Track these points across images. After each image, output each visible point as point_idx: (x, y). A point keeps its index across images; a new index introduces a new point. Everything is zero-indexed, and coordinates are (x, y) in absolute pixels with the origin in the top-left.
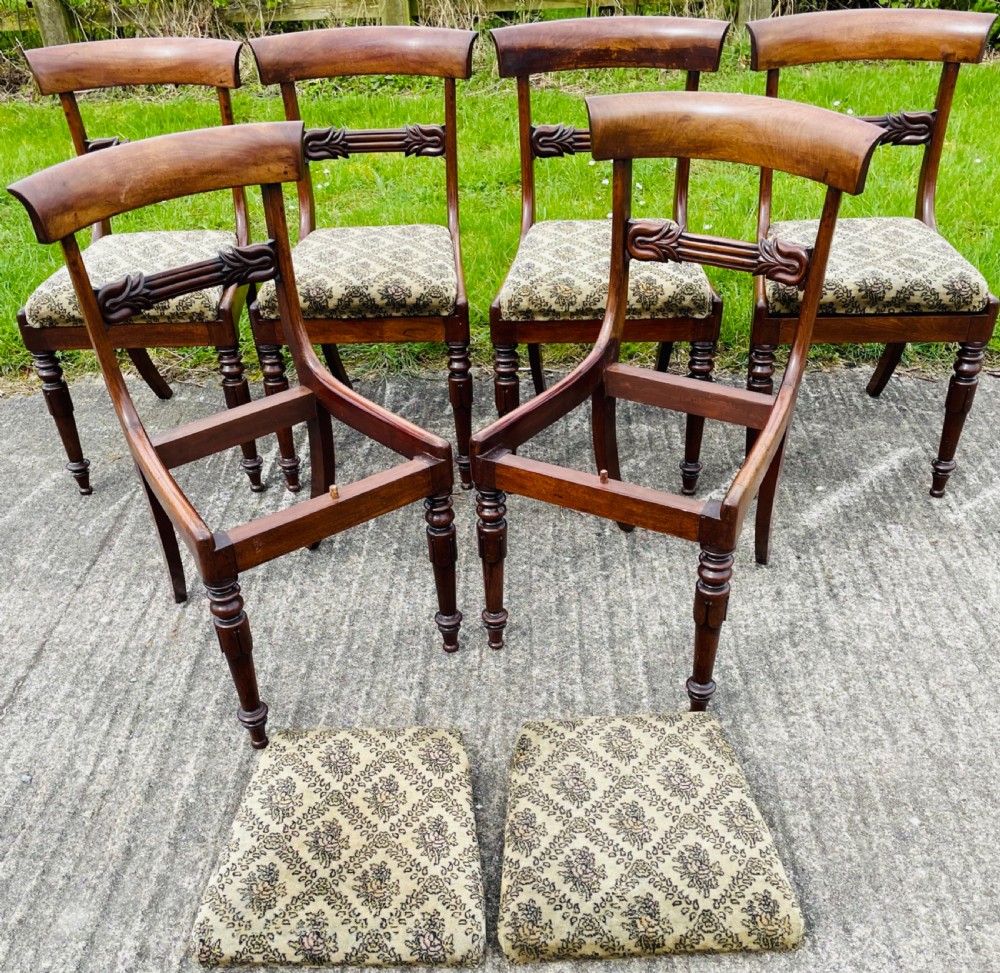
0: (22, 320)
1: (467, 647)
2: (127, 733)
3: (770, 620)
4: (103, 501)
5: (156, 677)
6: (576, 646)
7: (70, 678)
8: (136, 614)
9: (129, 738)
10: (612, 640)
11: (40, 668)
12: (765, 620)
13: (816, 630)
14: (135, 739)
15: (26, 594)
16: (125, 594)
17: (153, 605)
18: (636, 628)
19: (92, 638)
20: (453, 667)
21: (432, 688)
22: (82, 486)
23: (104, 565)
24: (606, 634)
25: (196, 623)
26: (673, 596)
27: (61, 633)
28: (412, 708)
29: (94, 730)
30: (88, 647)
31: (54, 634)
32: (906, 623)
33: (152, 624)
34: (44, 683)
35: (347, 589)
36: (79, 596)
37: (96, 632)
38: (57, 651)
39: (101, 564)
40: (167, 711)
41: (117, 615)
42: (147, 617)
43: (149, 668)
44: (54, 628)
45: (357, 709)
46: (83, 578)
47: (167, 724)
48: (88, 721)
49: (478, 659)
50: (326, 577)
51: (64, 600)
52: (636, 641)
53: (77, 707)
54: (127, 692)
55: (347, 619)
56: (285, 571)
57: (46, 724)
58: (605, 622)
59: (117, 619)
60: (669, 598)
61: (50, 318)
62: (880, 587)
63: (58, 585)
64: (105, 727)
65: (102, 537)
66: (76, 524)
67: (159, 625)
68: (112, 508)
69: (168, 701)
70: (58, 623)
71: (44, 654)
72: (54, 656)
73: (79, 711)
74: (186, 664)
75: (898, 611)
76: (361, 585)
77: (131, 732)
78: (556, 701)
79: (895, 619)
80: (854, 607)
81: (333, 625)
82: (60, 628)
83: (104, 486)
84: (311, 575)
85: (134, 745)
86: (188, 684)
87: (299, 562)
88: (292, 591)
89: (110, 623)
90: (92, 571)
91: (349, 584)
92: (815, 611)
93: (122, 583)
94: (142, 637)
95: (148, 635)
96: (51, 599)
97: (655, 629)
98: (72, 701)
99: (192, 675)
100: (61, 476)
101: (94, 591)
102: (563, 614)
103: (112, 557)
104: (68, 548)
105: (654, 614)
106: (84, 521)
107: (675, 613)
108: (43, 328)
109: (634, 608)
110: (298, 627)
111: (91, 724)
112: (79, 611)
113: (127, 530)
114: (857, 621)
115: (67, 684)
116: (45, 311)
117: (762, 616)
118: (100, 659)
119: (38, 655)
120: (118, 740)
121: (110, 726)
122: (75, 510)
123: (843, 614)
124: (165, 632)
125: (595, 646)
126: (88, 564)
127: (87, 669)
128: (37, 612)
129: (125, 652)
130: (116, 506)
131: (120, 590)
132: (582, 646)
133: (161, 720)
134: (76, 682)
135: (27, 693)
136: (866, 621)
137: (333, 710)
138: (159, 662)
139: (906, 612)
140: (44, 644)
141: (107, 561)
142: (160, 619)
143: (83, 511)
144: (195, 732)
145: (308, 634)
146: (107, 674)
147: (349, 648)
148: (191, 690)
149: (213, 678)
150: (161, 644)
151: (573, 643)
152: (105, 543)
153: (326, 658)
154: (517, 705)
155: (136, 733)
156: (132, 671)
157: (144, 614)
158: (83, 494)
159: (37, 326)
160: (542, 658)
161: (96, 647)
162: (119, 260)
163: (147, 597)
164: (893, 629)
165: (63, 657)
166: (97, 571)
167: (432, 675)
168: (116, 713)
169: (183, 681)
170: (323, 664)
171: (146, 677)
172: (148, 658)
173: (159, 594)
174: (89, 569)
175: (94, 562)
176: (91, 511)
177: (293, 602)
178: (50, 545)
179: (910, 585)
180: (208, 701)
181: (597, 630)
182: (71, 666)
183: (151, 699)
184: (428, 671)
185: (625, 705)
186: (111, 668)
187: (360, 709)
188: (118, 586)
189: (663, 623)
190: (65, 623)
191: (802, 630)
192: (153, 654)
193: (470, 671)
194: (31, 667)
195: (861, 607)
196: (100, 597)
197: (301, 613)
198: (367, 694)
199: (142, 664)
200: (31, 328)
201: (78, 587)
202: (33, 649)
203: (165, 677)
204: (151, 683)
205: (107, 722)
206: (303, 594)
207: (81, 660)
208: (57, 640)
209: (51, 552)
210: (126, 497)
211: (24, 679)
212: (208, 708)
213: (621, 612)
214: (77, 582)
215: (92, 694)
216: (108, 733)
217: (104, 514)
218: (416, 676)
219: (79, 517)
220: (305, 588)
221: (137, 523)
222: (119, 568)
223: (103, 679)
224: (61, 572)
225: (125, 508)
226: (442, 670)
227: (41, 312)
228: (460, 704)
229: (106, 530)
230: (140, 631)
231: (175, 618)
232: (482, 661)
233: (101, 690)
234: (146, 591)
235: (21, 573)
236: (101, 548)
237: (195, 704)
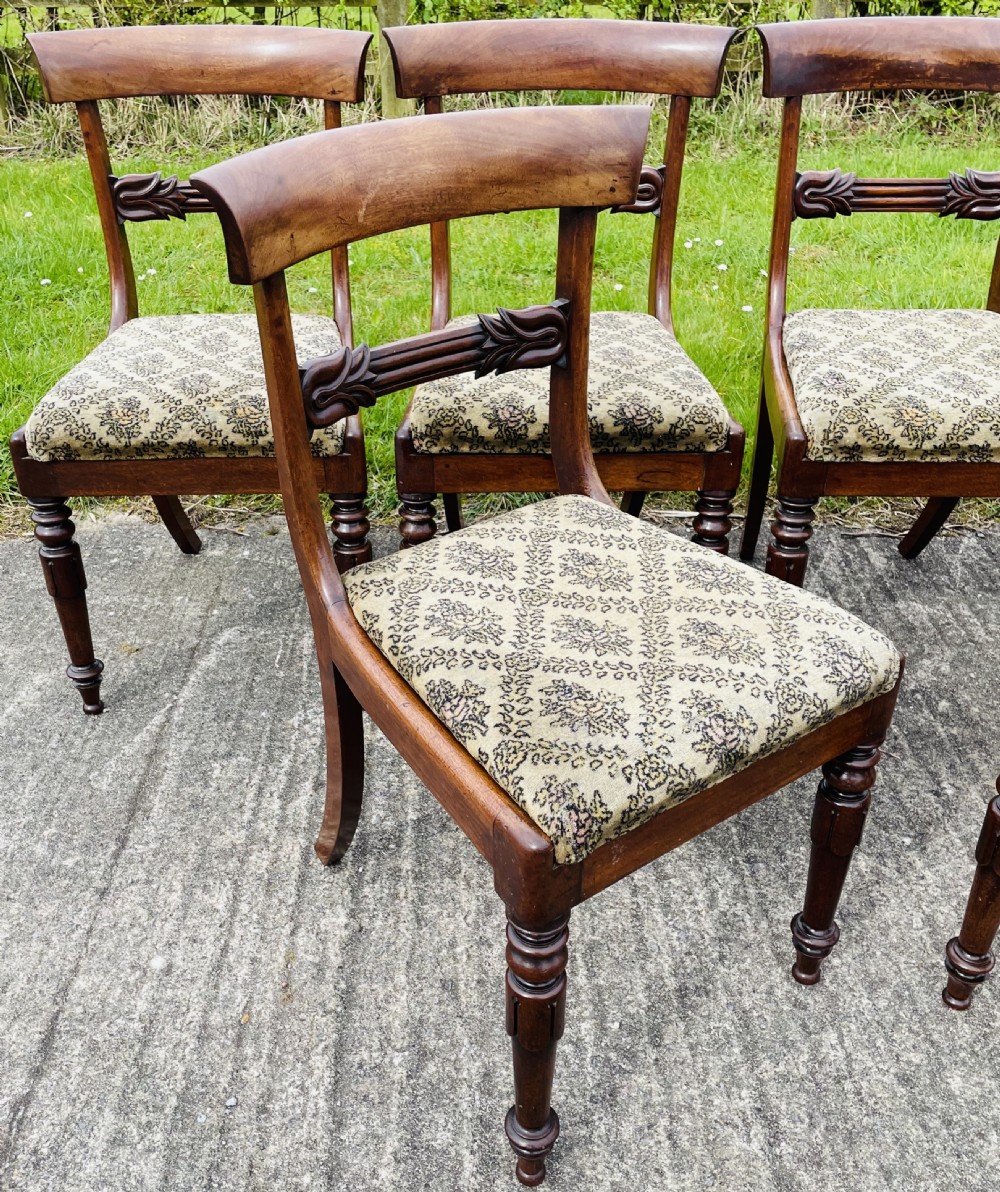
0: (18, 449)
4: (121, 725)
5: (270, 1094)
7: (113, 1098)
8: (211, 950)
11: (54, 1074)
15: (14, 908)
16: (185, 907)
17: (238, 932)
19: (142, 1006)
22: (88, 701)
23: (141, 848)
25: (320, 968)
27: (83, 994)
30: (137, 1026)
31: (72, 996)
33: (243, 972)
34: (67, 1111)
36: (106, 912)
37: (146, 990)
38: (82, 1034)
39: (135, 848)
41: (179, 954)
42: (231, 958)
43: (253, 1072)
44: (69, 982)
46: (108, 875)
54: (221, 1131)
59: (178, 961)
61: (67, 447)
63: (67, 890)
65: (131, 792)
66: (83, 768)
67: (254, 972)
68: (137, 739)
70: (75, 971)
71: (59, 1043)
72: (77, 1046)
74: (320, 1062)
82: (81, 983)
83: (120, 697)
86: (332, 1112)
89: (168, 970)
90: (121, 861)
93: (178, 886)
94: (229, 1000)
95: (240, 997)
99: (336, 1091)
100: (50, 681)
101: (129, 903)
103: (151, 831)
106: (96, 762)
108: (53, 462)
112: (110, 944)
113: (169, 780)
115: (109, 1116)
116: (59, 435)
118: (162, 1053)
119: (47, 1045)
122: (78, 742)
124: (270, 991)
126: (113, 848)
127: (141, 1076)
129: (204, 1034)
130: (143, 735)
131: (175, 899)
134: (124, 1110)
135: (35, 1136)
138: (270, 1059)
140: (56, 1018)
141: (145, 837)
143: (93, 743)
146: (179, 1087)
148: (340, 1125)
149: (374, 1096)
150: (266, 1016)
152: (136, 806)
156: (224, 1082)
157: (225, 950)
158: (88, 713)
159: (45, 458)
161: (150, 1023)
162: (169, 356)
163: (225, 915)
166: (130, 861)
169: (322, 1103)
171: (253, 1096)
172: (249, 1051)
173: (244, 908)
174: (116, 855)
175: (122, 842)
176: (106, 745)
180: (380, 1156)
182: (111, 1071)
183: (271, 1149)
186: (186, 1074)
188: (171, 891)
190: (88, 971)
192: (256, 1039)
194: (37, 1073)
196: (142, 914)
199: (240, 1063)
200: (33, 462)
201: (103, 893)
202: (36, 1031)
203: (287, 1097)
204: (263, 1109)
207: (129, 1055)
208: (79, 1010)
209: (48, 823)
210: (158, 719)
211: (26, 1100)
212: (384, 1173)
214: (100, 884)
217: (127, 750)
219: (87, 756)
221: (184, 766)
222: (166, 855)
225: (159, 738)
227: (53, 437)
229: (135, 780)
230: (225, 988)
231: (281, 960)
234: (220, 899)
236: (131, 816)
237: (357, 1163)
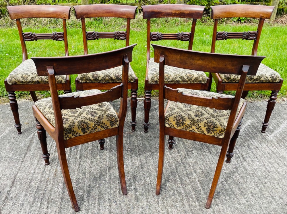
1: (145, 177)
2: (46, 207)
3: (230, 167)
4: (25, 136)
5: (52, 189)
6: (177, 176)
7: (25, 190)
8: (42, 169)
9: (47, 209)
10: (187, 174)
11: (14, 187)
12: (228, 167)
13: (244, 170)
14: (49, 209)
15: (6, 164)
16: (37, 163)
18: (193, 170)
19: (30, 177)
20: (143, 183)
21: (138, 190)
22: (19, 132)
23: (29, 155)
24: (185, 172)
25: (61, 172)
26: (201, 161)
27: (19, 176)
28: (134, 196)
29: (36, 207)
30: (29, 180)
31: (17, 177)
32: (267, 168)
33: (48, 172)
34: (17, 192)
35: (105, 161)
36: (23, 164)
37: (30, 175)
40: (58, 199)
42: (46, 171)
43: (49, 186)
44: (17, 175)
45: (117, 197)
47: (59, 204)
48: (33, 204)
49: (150, 181)
50: (98, 157)
51: (19, 165)
52: (194, 174)
53: (29, 199)
54: (43, 194)
55: (107, 169)
56: (85, 155)
57: (19, 205)
58: (183, 169)
59: (36, 171)
60: (200, 162)
62: (257, 158)
63: (16, 161)
64: (39, 205)
66: (18, 143)
67: (50, 173)
68: (28, 138)
69: (57, 196)
70: (18, 173)
71: (15, 183)
72: (18, 183)
73: (30, 201)
74: (61, 185)
75: (264, 164)
76: (109, 159)
77: (48, 207)
78: (176, 192)
79: (264, 167)
80: (252, 163)
81: (103, 171)
82: (19, 175)
83: (25, 132)
84: (94, 157)
85: (49, 211)
86: (63, 191)
87: (89, 153)
88: (89, 162)
89: (34, 172)
90: (26, 157)
91: (106, 159)
92: (241, 165)
93: (36, 160)
94: (45, 177)
95: (47, 176)
96: (14, 166)
97: (198, 171)
98: (27, 197)
101: (27, 163)
102: (171, 167)
103: (31, 152)
104: (17, 150)
105: (197, 167)
106: (20, 142)
107: (203, 166)
109: (191, 165)
110: (93, 173)
111: (34, 204)
112: (24, 169)
113: (34, 144)
114: (254, 167)
115: (24, 192)
117: (227, 166)
118: (33, 184)
119: (13, 183)
120: (44, 209)
121: (41, 205)
122: (17, 139)
123: (249, 165)
124: (52, 175)
125: (183, 176)
126: (24, 155)
127: (30, 187)
128: (10, 170)
129: (41, 181)
131: (36, 162)
132: (179, 176)
133: (57, 202)
134: (27, 191)
135: (11, 195)
136: (256, 167)
137: (110, 198)
138: (52, 184)
139: (266, 164)
140: (14, 180)
142: (50, 171)
143: (20, 139)
144: (68, 206)
145: (97, 174)
146: (36, 188)
147: (110, 178)
148: (64, 193)
150: (52, 178)
151: (176, 175)
152: (28, 148)
153: (104, 181)
154: (165, 194)
155: (49, 207)
156: (44, 187)
157: (45, 170)
158: (19, 134)
160: (168, 180)
161: (31, 180)
164: (265, 169)
165: (21, 184)
166: (27, 157)
167: (137, 186)
168: (41, 201)
169: (61, 190)
170: (103, 183)
171: (49, 189)
172: (49, 183)
174: (25, 156)
175: (26, 154)
176: (22, 139)
177: (90, 165)
178: (11, 149)
179: (265, 157)
181: (182, 171)
182: (25, 186)
183: (52, 196)
184: (135, 185)
185: (197, 194)
186: (38, 187)
187: (118, 197)
189: (200, 169)
190: (20, 173)
191: (240, 170)
192: (50, 182)
193: (148, 184)
194: (11, 187)
195: (253, 163)
196: (30, 165)
197: (93, 168)
198: (119, 192)
199: (47, 185)
201: (22, 162)
202: (11, 181)
203: (55, 189)
204: (51, 191)
205: (39, 204)
206: (92, 162)
207: (27, 184)
208: (18, 178)
209: (12, 151)
210: (32, 135)
211: (9, 191)
213: (187, 166)
214: (22, 160)
215: (33, 195)
216: (40, 207)
217: (26, 140)
218: (132, 186)
220: (93, 160)
222: (34, 156)
223: (35, 190)
224: (16, 157)
225: (32, 138)
226: (140, 184)
228: (148, 195)
229: (28, 145)
230: (44, 175)
231: (55, 171)
232: (151, 181)
233: (35, 194)
235: (3, 158)
236: (27, 150)
